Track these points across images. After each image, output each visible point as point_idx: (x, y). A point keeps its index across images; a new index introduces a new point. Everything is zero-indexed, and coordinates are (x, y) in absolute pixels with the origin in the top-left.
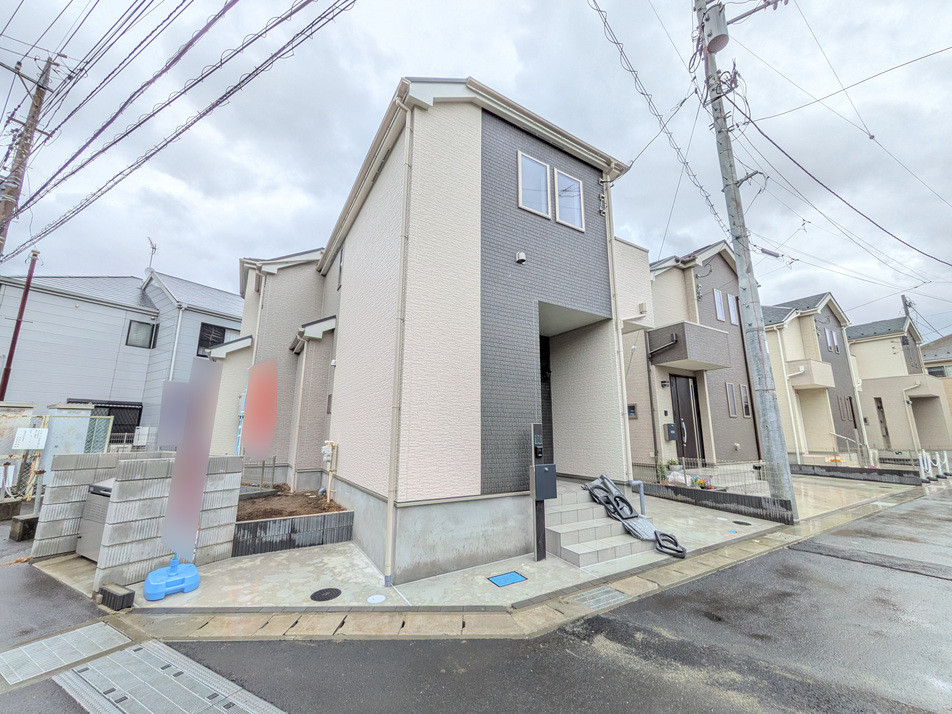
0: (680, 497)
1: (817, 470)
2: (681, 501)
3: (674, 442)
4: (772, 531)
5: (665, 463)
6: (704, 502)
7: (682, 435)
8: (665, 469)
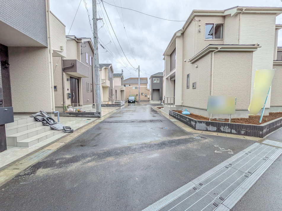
0: (71, 115)
1: (105, 105)
2: (72, 117)
3: (70, 99)
4: (96, 120)
5: (66, 105)
6: (79, 116)
7: (73, 97)
8: (67, 108)
